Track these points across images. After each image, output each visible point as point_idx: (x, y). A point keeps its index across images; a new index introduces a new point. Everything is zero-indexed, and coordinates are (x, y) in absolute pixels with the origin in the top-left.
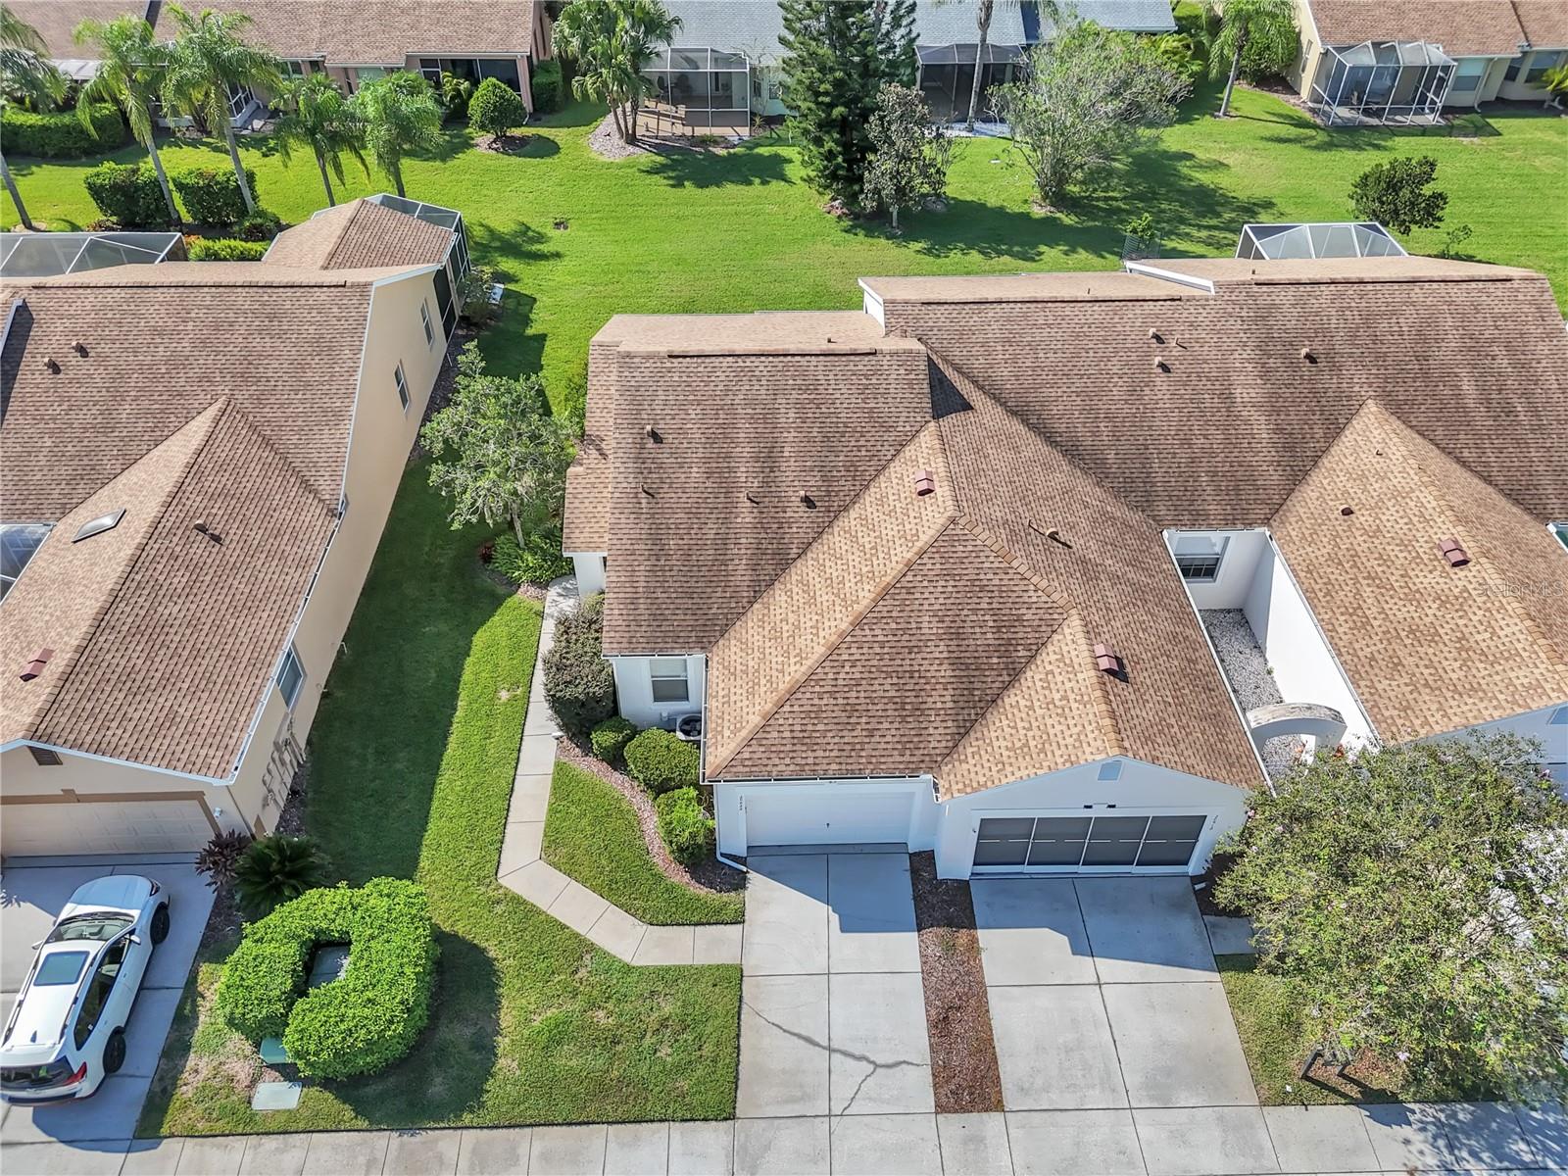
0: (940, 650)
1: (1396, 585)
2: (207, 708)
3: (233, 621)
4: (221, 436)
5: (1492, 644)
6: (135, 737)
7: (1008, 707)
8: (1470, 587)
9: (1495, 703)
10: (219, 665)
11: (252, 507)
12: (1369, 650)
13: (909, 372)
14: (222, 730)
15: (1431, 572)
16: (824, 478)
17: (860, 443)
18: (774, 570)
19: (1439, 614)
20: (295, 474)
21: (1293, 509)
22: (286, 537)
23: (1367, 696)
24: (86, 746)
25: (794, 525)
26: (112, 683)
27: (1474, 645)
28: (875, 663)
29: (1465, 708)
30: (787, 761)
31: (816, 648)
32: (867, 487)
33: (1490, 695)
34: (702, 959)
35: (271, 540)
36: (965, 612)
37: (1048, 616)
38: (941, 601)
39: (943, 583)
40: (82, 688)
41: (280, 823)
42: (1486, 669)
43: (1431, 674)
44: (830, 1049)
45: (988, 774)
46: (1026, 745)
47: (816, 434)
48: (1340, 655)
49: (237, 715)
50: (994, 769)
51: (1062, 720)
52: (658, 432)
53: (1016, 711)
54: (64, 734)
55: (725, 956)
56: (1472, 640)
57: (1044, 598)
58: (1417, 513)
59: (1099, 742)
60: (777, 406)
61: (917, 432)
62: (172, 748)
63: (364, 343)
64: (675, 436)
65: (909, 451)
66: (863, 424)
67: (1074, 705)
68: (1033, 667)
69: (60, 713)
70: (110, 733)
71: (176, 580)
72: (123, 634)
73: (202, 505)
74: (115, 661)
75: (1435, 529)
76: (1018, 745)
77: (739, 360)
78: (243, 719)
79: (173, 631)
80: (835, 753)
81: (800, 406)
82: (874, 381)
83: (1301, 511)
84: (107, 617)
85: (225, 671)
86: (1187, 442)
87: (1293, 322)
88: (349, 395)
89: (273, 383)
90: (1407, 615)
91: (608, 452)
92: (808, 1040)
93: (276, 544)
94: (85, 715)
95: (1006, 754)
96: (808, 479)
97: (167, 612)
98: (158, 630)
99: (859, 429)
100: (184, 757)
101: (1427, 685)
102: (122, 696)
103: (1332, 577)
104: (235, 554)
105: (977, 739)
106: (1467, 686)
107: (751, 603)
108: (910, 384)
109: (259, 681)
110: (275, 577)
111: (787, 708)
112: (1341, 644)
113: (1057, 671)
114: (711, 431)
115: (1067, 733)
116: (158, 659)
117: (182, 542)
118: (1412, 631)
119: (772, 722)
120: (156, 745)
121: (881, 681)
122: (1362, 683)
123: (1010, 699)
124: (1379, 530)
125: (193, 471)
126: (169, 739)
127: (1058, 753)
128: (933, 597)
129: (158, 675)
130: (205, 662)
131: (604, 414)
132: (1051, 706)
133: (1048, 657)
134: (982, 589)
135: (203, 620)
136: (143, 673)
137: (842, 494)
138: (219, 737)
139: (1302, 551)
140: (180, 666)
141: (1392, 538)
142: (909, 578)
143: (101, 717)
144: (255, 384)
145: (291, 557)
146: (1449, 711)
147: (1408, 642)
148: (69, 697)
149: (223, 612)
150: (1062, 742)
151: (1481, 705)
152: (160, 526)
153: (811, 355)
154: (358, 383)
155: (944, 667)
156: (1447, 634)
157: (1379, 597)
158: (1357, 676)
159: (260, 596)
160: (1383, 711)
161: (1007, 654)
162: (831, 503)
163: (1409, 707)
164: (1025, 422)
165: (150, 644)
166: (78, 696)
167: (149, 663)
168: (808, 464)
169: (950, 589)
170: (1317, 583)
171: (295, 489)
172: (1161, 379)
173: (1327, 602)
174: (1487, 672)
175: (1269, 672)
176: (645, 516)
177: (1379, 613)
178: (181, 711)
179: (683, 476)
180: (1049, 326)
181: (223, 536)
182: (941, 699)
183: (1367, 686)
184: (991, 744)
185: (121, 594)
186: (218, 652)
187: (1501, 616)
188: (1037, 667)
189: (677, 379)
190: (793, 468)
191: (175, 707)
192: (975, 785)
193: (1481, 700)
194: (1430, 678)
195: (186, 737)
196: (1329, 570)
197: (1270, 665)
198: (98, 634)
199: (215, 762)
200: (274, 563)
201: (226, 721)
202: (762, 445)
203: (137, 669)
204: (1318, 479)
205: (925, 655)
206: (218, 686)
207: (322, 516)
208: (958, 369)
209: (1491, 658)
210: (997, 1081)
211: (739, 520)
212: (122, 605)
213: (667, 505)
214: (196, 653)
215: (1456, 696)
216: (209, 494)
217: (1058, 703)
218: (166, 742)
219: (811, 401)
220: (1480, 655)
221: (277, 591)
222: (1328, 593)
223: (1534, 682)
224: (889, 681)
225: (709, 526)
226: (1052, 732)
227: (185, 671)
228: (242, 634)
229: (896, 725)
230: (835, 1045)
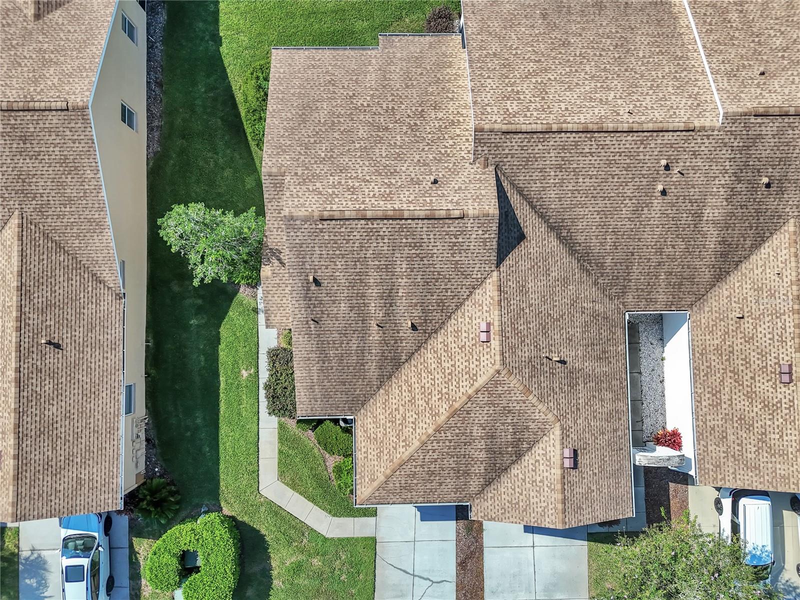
0: (482, 444)
1: (746, 383)
2: (95, 470)
3: (88, 406)
4: (28, 252)
5: (777, 443)
6: (66, 501)
7: (512, 475)
8: (784, 401)
9: (762, 480)
10: (91, 440)
11: (69, 310)
12: (713, 423)
13: (485, 232)
14: (107, 480)
15: (768, 381)
16: (423, 310)
17: (447, 287)
18: (392, 369)
19: (759, 413)
20: (86, 270)
21: (710, 301)
22: (98, 329)
23: (701, 452)
24: (45, 515)
25: (404, 341)
26: (41, 472)
27: (768, 440)
28: (446, 450)
29: (746, 478)
30: (398, 497)
31: (415, 441)
32: (450, 317)
33: (762, 474)
34: (358, 534)
35: (90, 334)
36: (498, 424)
37: (543, 427)
38: (486, 418)
39: (488, 408)
40: (28, 481)
41: (146, 459)
42: (767, 457)
43: (738, 450)
44: (414, 575)
45: (497, 513)
46: (518, 503)
47: (419, 280)
48: (697, 420)
49: (111, 469)
50: (500, 512)
51: (538, 495)
52: (318, 278)
53: (516, 479)
54: (31, 513)
55: (368, 533)
56: (768, 437)
57: (543, 416)
58: (779, 334)
59: (553, 517)
60: (394, 259)
61: (485, 278)
62: (87, 500)
63: (99, 164)
64: (329, 281)
65: (478, 295)
66: (450, 273)
67: (546, 489)
68: (530, 453)
69: (23, 501)
70: (53, 503)
71: (47, 388)
72: (34, 437)
73: (40, 321)
74: (37, 458)
75: (784, 350)
76: (514, 502)
77: (369, 223)
78: (115, 470)
79: (59, 425)
80: (422, 493)
81: (410, 259)
82: (460, 240)
83: (714, 304)
84: (21, 430)
85: (96, 442)
86: (660, 251)
87: (768, 152)
88: (101, 209)
89: (46, 199)
90: (743, 408)
91: (285, 262)
92: (405, 571)
93: (93, 336)
94: (36, 497)
95: (507, 504)
96: (413, 311)
97: (51, 413)
98: (51, 428)
99: (447, 276)
100: (94, 504)
101: (733, 456)
102: (49, 479)
103: (713, 363)
104: (73, 355)
105: (494, 489)
106: (753, 465)
107: (379, 388)
108: (484, 242)
109: (116, 442)
110: (101, 363)
111: (398, 473)
112: (701, 413)
113: (541, 462)
114: (352, 277)
115: (539, 505)
116: (58, 448)
117: (39, 357)
118: (740, 419)
119: (390, 479)
120: (78, 502)
121: (448, 459)
122: (702, 442)
123: (515, 470)
124: (752, 338)
125: (23, 292)
126: (83, 495)
127: (533, 515)
128: (481, 416)
129: (62, 458)
130: (83, 441)
131: (279, 233)
132: (534, 484)
133: (538, 450)
134: (509, 412)
135: (72, 411)
136: (54, 460)
137: (434, 322)
138: (107, 485)
139: (703, 337)
140: (71, 447)
141: (758, 347)
142: (469, 405)
143: (45, 495)
144: (34, 198)
145: (105, 344)
146: (738, 477)
147: (736, 425)
148: (23, 490)
149: (81, 401)
150: (536, 510)
151: (755, 479)
152: (22, 348)
153: (419, 219)
154: (105, 198)
155: (482, 453)
156: (757, 427)
157: (733, 388)
158: (701, 437)
159: (97, 382)
160: (706, 464)
161: (517, 446)
162: (427, 328)
163: (719, 466)
164: (559, 237)
165: (50, 438)
166: (28, 486)
167: (55, 452)
168: (413, 301)
169: (491, 412)
170: (703, 365)
171: (90, 284)
172: (657, 203)
173: (704, 381)
174: (766, 460)
175: (663, 359)
176: (314, 336)
177: (729, 400)
178: (83, 476)
179: (336, 309)
180: (591, 154)
181: (61, 342)
182: (479, 469)
183: (703, 445)
184: (500, 495)
185: (21, 410)
186: (88, 431)
187: (790, 427)
188: (532, 454)
189: (326, 237)
190: (404, 304)
191: (79, 475)
192: (490, 517)
193: (756, 475)
194: (737, 453)
195: (91, 491)
196: (714, 357)
197: (664, 355)
198: (21, 443)
199: (110, 501)
200: (97, 353)
201: (107, 474)
202: (385, 288)
203: (50, 458)
204: (734, 279)
205: (473, 447)
206: (96, 453)
207: (114, 301)
208: (520, 192)
209: (773, 452)
210: (482, 589)
211: (371, 338)
212: (25, 417)
213: (327, 329)
214: (78, 436)
215: (745, 469)
216: (40, 310)
217: (538, 484)
218: (82, 498)
219: (418, 255)
220: (768, 448)
221: (105, 374)
222: (706, 375)
223: (786, 475)
224: (452, 459)
225: (353, 342)
226: (532, 501)
227: (75, 451)
228: (96, 414)
229: (454, 480)
230: (416, 573)
